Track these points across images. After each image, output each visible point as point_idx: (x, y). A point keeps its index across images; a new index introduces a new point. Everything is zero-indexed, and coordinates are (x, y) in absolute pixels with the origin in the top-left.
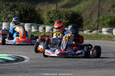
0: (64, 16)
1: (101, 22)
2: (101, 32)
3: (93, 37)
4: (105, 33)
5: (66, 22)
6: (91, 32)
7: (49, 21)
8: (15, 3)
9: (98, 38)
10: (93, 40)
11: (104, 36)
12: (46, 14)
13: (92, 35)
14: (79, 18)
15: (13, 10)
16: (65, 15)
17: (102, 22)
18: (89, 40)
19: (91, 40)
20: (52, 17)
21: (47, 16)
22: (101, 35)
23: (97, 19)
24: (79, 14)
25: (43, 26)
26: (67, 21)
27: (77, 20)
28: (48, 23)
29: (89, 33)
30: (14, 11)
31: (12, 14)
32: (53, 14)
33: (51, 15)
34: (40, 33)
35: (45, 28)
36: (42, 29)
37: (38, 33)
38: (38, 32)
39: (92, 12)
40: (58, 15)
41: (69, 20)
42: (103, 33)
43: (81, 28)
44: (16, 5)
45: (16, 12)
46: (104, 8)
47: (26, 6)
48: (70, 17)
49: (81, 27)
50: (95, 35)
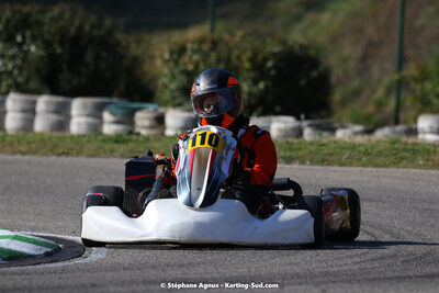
0: (247, 65)
1: (413, 91)
2: (413, 132)
3: (380, 154)
4: (431, 138)
5: (255, 90)
6: (369, 132)
7: (178, 89)
8: (26, 9)
9: (402, 158)
10: (380, 169)
11: (428, 151)
12: (167, 56)
13: (372, 147)
14: (314, 74)
15: (19, 39)
16: (252, 60)
17: (418, 87)
18: (361, 168)
19: (370, 169)
20: (190, 67)
21: (172, 65)
22: (415, 144)
23: (396, 77)
24: (312, 52)
25: (155, 110)
26: (261, 85)
27: (303, 82)
28: (174, 98)
29: (360, 139)
30: (20, 45)
31: (13, 57)
32: (196, 57)
33: (188, 61)
34: (141, 138)
35: (160, 121)
36: (147, 123)
37: (136, 141)
38: (134, 137)
39: (371, 45)
40: (218, 61)
41: (269, 84)
42: (421, 136)
43: (322, 118)
44: (29, 15)
45: (33, 48)
46: (423, 28)
47: (77, 23)
48: (274, 67)
49: (323, 113)
50: (388, 146)
